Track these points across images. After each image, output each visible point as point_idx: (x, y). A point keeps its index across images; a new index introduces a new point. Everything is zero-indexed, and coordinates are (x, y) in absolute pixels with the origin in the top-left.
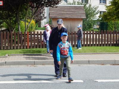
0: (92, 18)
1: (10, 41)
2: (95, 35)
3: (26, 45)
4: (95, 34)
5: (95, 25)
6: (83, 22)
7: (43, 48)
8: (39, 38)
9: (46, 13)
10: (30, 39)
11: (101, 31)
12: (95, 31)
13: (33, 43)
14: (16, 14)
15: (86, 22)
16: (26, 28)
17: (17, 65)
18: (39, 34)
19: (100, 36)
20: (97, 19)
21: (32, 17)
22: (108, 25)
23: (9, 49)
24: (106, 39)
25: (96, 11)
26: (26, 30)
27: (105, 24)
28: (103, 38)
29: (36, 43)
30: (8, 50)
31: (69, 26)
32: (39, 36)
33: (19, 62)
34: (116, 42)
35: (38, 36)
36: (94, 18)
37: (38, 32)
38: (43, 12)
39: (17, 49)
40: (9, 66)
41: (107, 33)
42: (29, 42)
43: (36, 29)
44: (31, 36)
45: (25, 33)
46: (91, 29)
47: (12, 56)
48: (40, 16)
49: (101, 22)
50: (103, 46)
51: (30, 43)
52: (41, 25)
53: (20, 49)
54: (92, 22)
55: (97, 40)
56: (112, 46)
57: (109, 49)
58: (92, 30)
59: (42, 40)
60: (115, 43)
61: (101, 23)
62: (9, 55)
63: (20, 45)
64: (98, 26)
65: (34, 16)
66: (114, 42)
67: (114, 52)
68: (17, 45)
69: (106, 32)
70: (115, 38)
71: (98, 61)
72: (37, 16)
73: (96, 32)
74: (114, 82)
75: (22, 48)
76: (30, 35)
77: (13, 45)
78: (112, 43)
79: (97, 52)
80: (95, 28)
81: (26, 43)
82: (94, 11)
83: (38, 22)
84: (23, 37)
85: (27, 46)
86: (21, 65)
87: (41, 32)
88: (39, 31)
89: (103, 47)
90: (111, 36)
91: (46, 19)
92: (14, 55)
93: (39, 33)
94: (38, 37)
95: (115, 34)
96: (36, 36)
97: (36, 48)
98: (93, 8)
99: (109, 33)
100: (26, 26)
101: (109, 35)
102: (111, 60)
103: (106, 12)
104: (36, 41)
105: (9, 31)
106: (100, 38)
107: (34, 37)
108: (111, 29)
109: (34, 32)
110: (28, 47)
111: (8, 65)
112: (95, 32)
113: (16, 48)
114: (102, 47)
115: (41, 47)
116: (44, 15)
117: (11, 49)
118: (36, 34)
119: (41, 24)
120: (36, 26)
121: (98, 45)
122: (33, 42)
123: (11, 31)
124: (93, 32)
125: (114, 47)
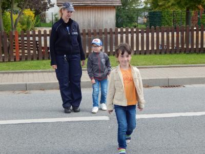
0: (134, 5)
3: (14, 54)
5: (139, 18)
13: (26, 51)
20: (143, 6)
29: (32, 52)
36: (138, 6)
37: (40, 32)
48: (42, 2)
49: (150, 11)
51: (20, 51)
57: (158, 60)
58: (135, 27)
64: (146, 19)
75: (6, 60)
76: (20, 36)
85: (15, 56)
107: (28, 40)
108: (168, 24)
110: (18, 59)
112: (140, 30)
118: (37, 36)
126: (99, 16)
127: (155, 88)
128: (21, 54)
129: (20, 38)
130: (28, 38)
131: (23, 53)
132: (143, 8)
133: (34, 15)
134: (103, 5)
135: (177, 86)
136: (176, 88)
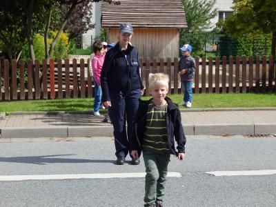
1: (11, 81)
2: (207, 67)
3: (49, 90)
4: (208, 63)
5: (207, 44)
6: (180, 37)
7: (86, 96)
8: (78, 74)
9: (93, 16)
10: (56, 76)
11: (221, 59)
12: (207, 56)
13: (64, 86)
14: (25, 18)
15: (186, 37)
16: (48, 50)
17: (26, 137)
18: (79, 66)
19: (221, 68)
20: (212, 29)
21: (60, 25)
22: (238, 43)
23: (8, 101)
24: (234, 76)
25: (211, 12)
26: (46, 57)
27: (230, 40)
28: (227, 74)
29: (71, 87)
30: (6, 103)
31: (148, 46)
32: (79, 70)
33: (32, 130)
34: (258, 84)
35: (75, 70)
37: (75, 60)
38: (86, 14)
39: (27, 99)
40: (8, 140)
41: (235, 63)
42: (56, 83)
43: (71, 53)
44: (60, 69)
45: (45, 61)
46: (199, 53)
47: (14, 117)
50: (227, 92)
51: (56, 86)
52: (84, 44)
53: (34, 99)
54: (200, 37)
55: (214, 79)
56: (248, 92)
58: (201, 56)
59: (86, 80)
60: (254, 85)
61: (221, 38)
62: (7, 115)
63: (33, 90)
65: (66, 22)
66: (251, 83)
67: (253, 106)
68: (26, 91)
69: (234, 59)
70: (254, 73)
71: (215, 127)
72: (72, 22)
73: (210, 59)
74: (253, 176)
76: (56, 66)
77: (19, 91)
78: (248, 85)
79: (212, 107)
80: (208, 49)
81: (48, 86)
82: (206, 11)
83: (76, 37)
84: (41, 71)
86: (36, 137)
87: (82, 61)
88: (79, 58)
89: (227, 95)
90: (244, 69)
91: (94, 30)
92: (21, 114)
93: (78, 62)
94: (75, 72)
95: (254, 65)
96: (71, 69)
97: (72, 97)
98: (204, 3)
99: (241, 63)
100: (49, 46)
101: (241, 66)
102: (246, 126)
103: (232, 12)
104: (71, 80)
105: (7, 57)
106: (221, 73)
107: (67, 72)
109: (67, 61)
111: (6, 137)
113: (24, 98)
114: (224, 96)
115: (83, 94)
116: (88, 19)
117: (12, 100)
118: (71, 66)
119: (83, 40)
120: (71, 47)
121: (214, 91)
122: (64, 84)
123: (13, 58)
124: (204, 60)
125: (251, 96)
126: (157, 41)
127: (236, 137)
128: (57, 90)
129: (56, 69)
130: (67, 69)
131: (60, 88)
132: (212, 32)
133: (68, 38)
134: (163, 26)
135: (266, 135)
136: (265, 138)
